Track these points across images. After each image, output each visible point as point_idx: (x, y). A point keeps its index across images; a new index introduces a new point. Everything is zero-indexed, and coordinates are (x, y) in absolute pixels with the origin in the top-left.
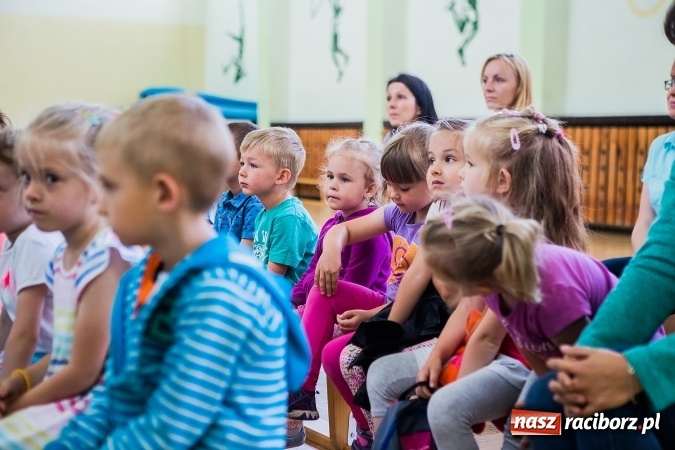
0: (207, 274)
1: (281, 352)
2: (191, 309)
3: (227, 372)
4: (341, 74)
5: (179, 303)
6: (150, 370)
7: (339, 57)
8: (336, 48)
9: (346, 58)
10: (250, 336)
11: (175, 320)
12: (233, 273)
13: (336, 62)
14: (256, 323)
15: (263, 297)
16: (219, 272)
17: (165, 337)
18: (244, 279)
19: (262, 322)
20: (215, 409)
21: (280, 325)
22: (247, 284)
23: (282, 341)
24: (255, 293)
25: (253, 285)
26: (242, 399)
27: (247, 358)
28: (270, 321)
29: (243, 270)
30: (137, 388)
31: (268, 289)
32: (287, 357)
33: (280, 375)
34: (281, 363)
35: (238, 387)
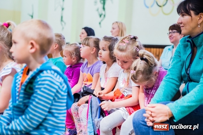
0: (45, 72)
1: (66, 97)
2: (40, 83)
3: (50, 102)
4: (63, 28)
5: (36, 81)
6: (26, 101)
7: (63, 23)
8: (62, 20)
9: (65, 23)
10: (57, 91)
11: (35, 86)
12: (53, 72)
13: (62, 24)
14: (59, 88)
15: (61, 80)
16: (49, 71)
17: (31, 91)
18: (56, 74)
19: (61, 87)
20: (46, 114)
21: (66, 89)
22: (57, 76)
23: (66, 94)
24: (59, 79)
25: (58, 76)
26: (54, 111)
27: (56, 98)
28: (63, 87)
29: (56, 71)
30: (22, 107)
31: (63, 78)
32: (67, 99)
33: (65, 104)
34: (65, 101)
35: (53, 107)
